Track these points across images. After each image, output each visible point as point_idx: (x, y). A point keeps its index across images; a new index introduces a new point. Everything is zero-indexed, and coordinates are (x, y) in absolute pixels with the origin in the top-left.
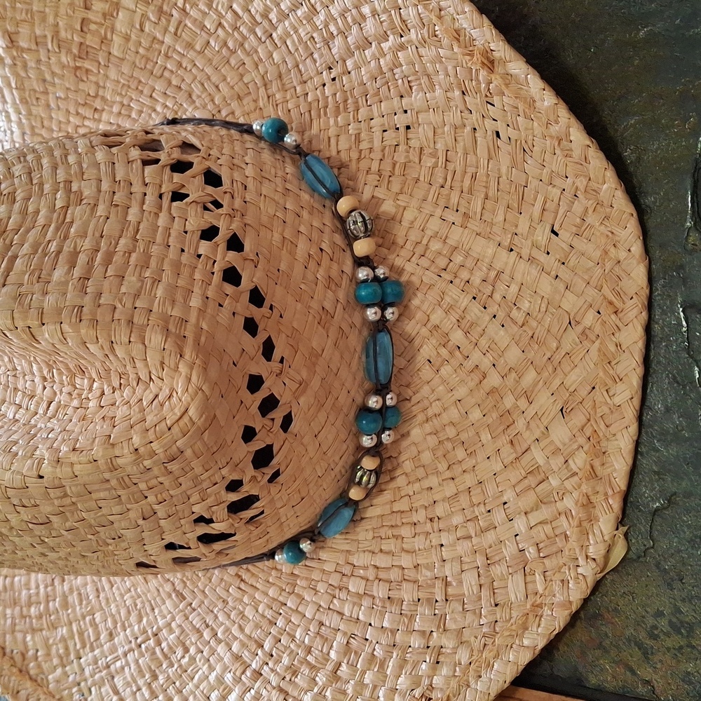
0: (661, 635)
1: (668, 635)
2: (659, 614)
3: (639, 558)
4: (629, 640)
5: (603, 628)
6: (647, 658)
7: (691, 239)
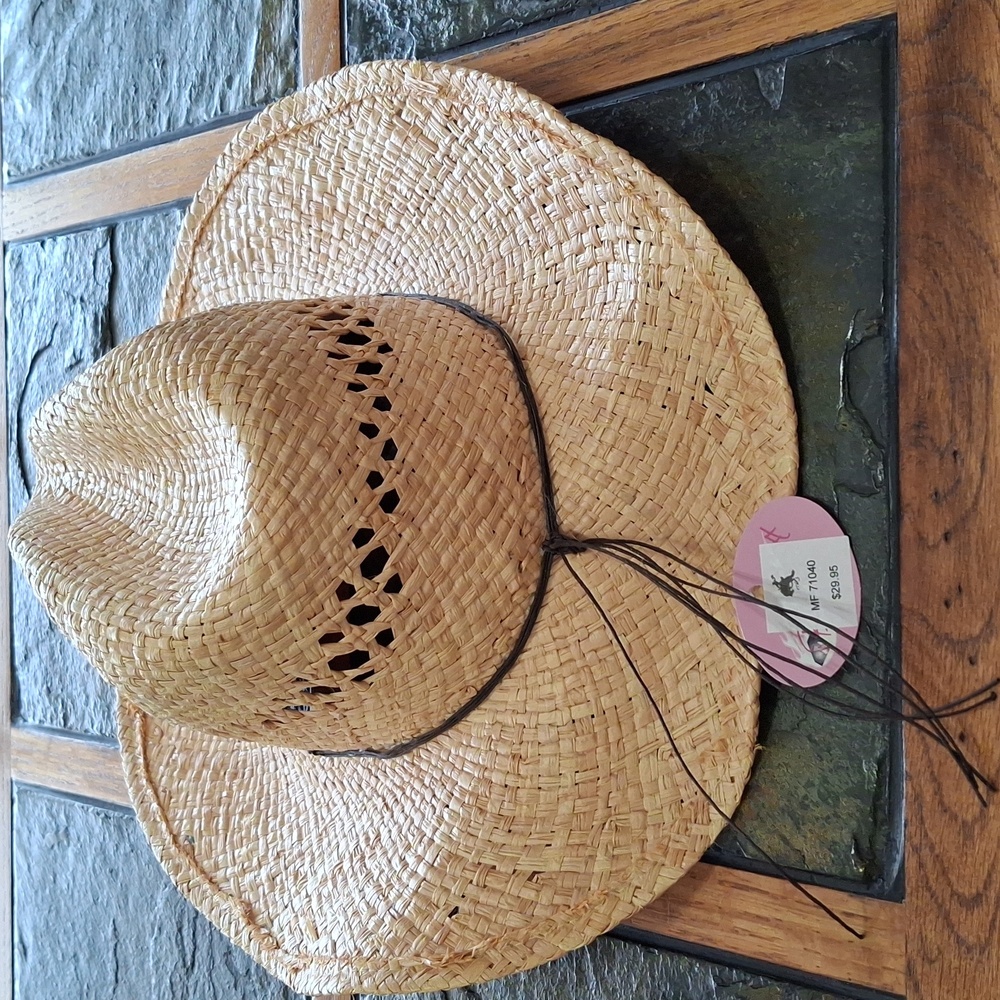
0: (811, 805)
1: (817, 805)
2: (810, 784)
3: (793, 729)
4: (783, 810)
5: (761, 799)
6: (798, 828)
7: (842, 419)
